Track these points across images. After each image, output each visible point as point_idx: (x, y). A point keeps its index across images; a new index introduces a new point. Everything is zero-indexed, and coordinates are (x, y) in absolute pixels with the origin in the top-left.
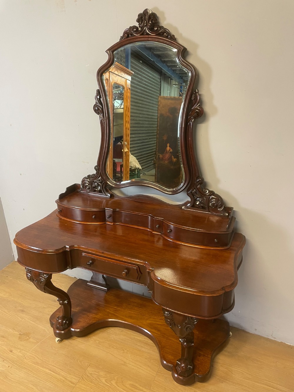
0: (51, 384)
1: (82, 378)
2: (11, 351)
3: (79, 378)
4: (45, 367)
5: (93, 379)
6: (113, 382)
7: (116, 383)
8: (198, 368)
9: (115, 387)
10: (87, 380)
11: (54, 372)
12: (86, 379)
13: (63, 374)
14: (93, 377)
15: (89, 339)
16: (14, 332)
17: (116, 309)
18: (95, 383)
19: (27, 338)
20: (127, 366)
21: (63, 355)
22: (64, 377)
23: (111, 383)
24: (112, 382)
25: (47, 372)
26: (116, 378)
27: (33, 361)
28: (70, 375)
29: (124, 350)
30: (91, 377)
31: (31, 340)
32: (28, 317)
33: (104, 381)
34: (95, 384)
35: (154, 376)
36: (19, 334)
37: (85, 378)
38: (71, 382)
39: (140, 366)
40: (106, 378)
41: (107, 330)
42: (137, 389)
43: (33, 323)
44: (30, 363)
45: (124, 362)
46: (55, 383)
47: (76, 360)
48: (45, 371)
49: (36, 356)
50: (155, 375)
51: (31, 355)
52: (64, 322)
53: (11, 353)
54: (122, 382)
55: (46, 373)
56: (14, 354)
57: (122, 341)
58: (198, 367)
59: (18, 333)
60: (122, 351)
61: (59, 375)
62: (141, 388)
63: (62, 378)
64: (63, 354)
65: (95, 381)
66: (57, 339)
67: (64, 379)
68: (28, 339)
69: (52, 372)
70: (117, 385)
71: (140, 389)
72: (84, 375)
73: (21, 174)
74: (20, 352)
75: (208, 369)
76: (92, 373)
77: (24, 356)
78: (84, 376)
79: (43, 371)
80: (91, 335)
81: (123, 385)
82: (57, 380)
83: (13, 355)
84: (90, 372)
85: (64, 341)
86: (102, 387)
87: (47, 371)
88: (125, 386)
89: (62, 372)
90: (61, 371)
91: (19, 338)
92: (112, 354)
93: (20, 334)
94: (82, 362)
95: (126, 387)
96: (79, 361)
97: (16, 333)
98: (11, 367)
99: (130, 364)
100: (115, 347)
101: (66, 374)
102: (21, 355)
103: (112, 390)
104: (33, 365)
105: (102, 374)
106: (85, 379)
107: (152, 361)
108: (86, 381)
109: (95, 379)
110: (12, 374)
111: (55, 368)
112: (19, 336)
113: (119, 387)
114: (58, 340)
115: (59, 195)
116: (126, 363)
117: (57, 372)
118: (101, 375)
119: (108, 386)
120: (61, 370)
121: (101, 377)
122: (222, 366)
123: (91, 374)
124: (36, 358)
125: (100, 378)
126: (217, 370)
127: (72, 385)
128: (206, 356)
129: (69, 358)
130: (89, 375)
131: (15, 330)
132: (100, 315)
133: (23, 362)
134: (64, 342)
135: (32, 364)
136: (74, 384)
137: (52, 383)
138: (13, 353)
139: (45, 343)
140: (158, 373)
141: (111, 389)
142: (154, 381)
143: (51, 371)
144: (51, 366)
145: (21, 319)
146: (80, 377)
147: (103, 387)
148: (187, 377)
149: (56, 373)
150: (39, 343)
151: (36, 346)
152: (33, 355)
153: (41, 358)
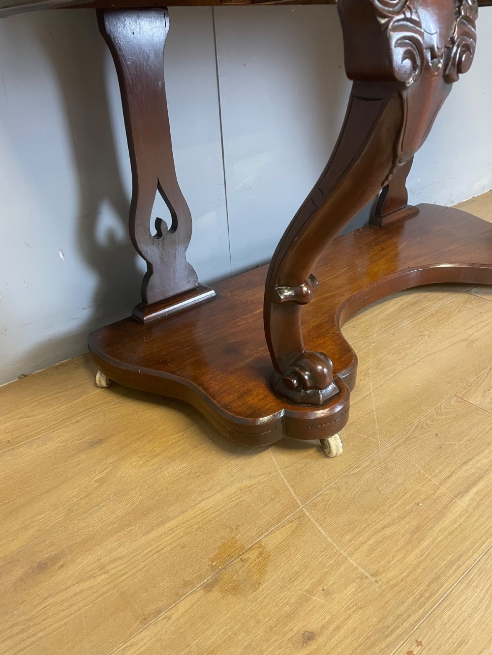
2: (309, 637)
4: (445, 507)
19: (253, 555)
20: (476, 340)
27: (401, 544)
31: (272, 541)
45: (463, 340)
48: (466, 511)
51: (365, 547)
53: (320, 640)
55: (478, 506)
56: (330, 622)
59: (195, 597)
69: (475, 490)
74: (327, 593)
77: (362, 577)
79: (464, 518)
83: (338, 628)
97: (183, 606)
98: (419, 644)
102: (351, 589)
110: (462, 643)
111: (453, 478)
112: (216, 593)
116: (467, 339)
120: (465, 463)
124: (388, 531)
133: (395, 585)
135: (417, 551)
138: (323, 628)
139: (318, 492)
143: (466, 491)
150: (305, 514)
151: (320, 529)
152: (371, 542)
153: (396, 515)
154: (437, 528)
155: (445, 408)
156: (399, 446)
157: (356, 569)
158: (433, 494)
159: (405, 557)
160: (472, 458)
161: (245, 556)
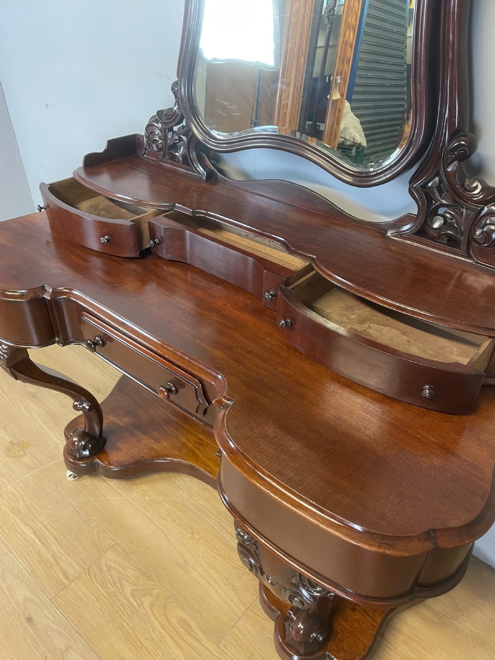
0: (25, 566)
1: (89, 571)
3: (83, 568)
4: (28, 525)
5: (109, 581)
6: (147, 602)
7: (152, 604)
8: (339, 640)
9: (147, 613)
10: (96, 579)
11: (40, 541)
12: (95, 577)
13: (55, 549)
14: (111, 575)
15: (134, 487)
16: (2, 435)
17: (201, 439)
18: (110, 590)
19: (21, 453)
20: (187, 572)
21: (71, 508)
22: (55, 558)
23: (141, 600)
24: (144, 599)
25: (27, 535)
26: (155, 593)
27: (13, 504)
28: (69, 555)
29: (193, 534)
30: (107, 574)
31: (27, 460)
32: (38, 411)
33: (128, 591)
34: (108, 594)
35: (238, 616)
36: (9, 440)
37: (94, 571)
38: (64, 573)
39: (216, 582)
40: (135, 587)
41: (175, 478)
42: (190, 635)
43: (44, 425)
44: (6, 508)
45: (185, 561)
46: (34, 566)
47: (92, 525)
49: (21, 495)
50: (240, 614)
51: (14, 491)
52: (83, 443)
54: (165, 607)
55: (26, 539)
57: (197, 512)
58: (339, 636)
60: (189, 533)
61: (48, 549)
62: (200, 634)
63: (50, 558)
64: (73, 506)
65: (113, 586)
66: (69, 473)
67: (53, 562)
68: (21, 456)
69: (36, 540)
70: (151, 609)
71: (197, 637)
72: (94, 564)
73: (47, 105)
75: (364, 650)
76: (110, 566)
78: (95, 567)
79: (21, 532)
80: (138, 481)
81: (165, 615)
82: (40, 559)
84: (109, 563)
85: (84, 479)
86: (119, 604)
87: (30, 533)
88: (167, 618)
89: (57, 544)
90: (55, 542)
91: (8, 450)
92: (165, 535)
93: (11, 442)
94: (102, 535)
95: (170, 622)
96: (96, 530)
97: (6, 437)
99: (196, 570)
100: (178, 521)
101: (61, 553)
103: (137, 619)
104: (10, 513)
105: (131, 576)
106: (93, 576)
107: (245, 577)
108: (94, 580)
109: (114, 581)
111: (46, 531)
112: (8, 444)
113: (154, 615)
114: (71, 475)
115: (84, 155)
116: (187, 564)
117: (47, 542)
118: (128, 576)
119: (134, 606)
120: (56, 539)
121: (127, 581)
122: (406, 642)
123: (109, 568)
124: (20, 500)
125: (123, 582)
126: (390, 649)
127: (65, 581)
128: (368, 615)
129: (80, 517)
130: (104, 568)
131: (6, 430)
132: (165, 445)
134: (83, 481)
135: (8, 510)
136: (67, 578)
137: (29, 563)
139: (49, 473)
140: (248, 611)
141: (136, 616)
142: (233, 627)
143: (36, 536)
144: (40, 525)
145: (25, 412)
146: (86, 567)
147: (122, 605)
148: (305, 655)
149: (44, 544)
150: (37, 469)
151: (28, 475)
152: (17, 493)
153: (29, 504)
154: (17, 520)
155: (104, 536)
156: (74, 508)
157: (5, 487)
158: (38, 521)
159: (6, 505)
160: (58, 543)
161: (21, 451)
